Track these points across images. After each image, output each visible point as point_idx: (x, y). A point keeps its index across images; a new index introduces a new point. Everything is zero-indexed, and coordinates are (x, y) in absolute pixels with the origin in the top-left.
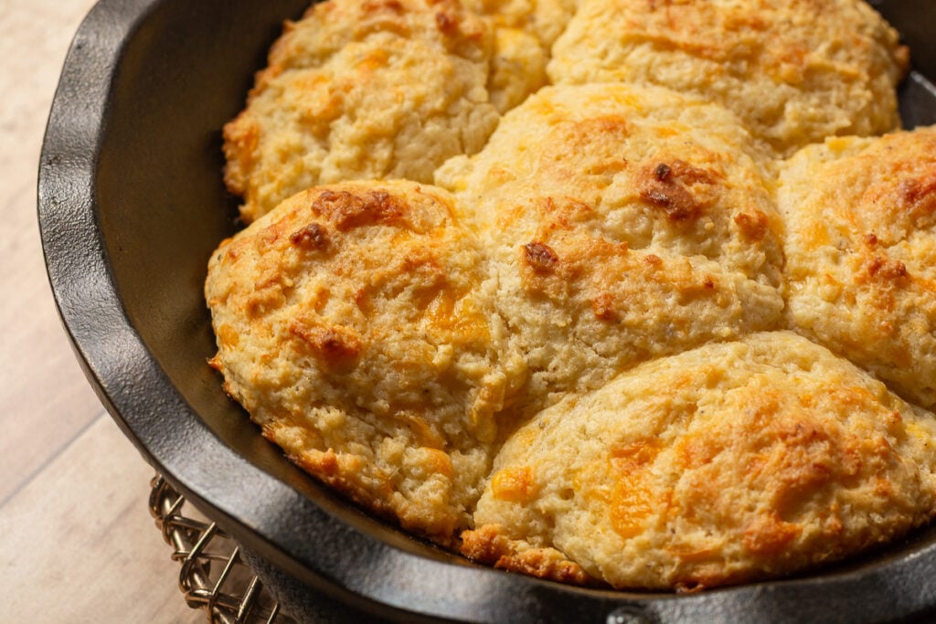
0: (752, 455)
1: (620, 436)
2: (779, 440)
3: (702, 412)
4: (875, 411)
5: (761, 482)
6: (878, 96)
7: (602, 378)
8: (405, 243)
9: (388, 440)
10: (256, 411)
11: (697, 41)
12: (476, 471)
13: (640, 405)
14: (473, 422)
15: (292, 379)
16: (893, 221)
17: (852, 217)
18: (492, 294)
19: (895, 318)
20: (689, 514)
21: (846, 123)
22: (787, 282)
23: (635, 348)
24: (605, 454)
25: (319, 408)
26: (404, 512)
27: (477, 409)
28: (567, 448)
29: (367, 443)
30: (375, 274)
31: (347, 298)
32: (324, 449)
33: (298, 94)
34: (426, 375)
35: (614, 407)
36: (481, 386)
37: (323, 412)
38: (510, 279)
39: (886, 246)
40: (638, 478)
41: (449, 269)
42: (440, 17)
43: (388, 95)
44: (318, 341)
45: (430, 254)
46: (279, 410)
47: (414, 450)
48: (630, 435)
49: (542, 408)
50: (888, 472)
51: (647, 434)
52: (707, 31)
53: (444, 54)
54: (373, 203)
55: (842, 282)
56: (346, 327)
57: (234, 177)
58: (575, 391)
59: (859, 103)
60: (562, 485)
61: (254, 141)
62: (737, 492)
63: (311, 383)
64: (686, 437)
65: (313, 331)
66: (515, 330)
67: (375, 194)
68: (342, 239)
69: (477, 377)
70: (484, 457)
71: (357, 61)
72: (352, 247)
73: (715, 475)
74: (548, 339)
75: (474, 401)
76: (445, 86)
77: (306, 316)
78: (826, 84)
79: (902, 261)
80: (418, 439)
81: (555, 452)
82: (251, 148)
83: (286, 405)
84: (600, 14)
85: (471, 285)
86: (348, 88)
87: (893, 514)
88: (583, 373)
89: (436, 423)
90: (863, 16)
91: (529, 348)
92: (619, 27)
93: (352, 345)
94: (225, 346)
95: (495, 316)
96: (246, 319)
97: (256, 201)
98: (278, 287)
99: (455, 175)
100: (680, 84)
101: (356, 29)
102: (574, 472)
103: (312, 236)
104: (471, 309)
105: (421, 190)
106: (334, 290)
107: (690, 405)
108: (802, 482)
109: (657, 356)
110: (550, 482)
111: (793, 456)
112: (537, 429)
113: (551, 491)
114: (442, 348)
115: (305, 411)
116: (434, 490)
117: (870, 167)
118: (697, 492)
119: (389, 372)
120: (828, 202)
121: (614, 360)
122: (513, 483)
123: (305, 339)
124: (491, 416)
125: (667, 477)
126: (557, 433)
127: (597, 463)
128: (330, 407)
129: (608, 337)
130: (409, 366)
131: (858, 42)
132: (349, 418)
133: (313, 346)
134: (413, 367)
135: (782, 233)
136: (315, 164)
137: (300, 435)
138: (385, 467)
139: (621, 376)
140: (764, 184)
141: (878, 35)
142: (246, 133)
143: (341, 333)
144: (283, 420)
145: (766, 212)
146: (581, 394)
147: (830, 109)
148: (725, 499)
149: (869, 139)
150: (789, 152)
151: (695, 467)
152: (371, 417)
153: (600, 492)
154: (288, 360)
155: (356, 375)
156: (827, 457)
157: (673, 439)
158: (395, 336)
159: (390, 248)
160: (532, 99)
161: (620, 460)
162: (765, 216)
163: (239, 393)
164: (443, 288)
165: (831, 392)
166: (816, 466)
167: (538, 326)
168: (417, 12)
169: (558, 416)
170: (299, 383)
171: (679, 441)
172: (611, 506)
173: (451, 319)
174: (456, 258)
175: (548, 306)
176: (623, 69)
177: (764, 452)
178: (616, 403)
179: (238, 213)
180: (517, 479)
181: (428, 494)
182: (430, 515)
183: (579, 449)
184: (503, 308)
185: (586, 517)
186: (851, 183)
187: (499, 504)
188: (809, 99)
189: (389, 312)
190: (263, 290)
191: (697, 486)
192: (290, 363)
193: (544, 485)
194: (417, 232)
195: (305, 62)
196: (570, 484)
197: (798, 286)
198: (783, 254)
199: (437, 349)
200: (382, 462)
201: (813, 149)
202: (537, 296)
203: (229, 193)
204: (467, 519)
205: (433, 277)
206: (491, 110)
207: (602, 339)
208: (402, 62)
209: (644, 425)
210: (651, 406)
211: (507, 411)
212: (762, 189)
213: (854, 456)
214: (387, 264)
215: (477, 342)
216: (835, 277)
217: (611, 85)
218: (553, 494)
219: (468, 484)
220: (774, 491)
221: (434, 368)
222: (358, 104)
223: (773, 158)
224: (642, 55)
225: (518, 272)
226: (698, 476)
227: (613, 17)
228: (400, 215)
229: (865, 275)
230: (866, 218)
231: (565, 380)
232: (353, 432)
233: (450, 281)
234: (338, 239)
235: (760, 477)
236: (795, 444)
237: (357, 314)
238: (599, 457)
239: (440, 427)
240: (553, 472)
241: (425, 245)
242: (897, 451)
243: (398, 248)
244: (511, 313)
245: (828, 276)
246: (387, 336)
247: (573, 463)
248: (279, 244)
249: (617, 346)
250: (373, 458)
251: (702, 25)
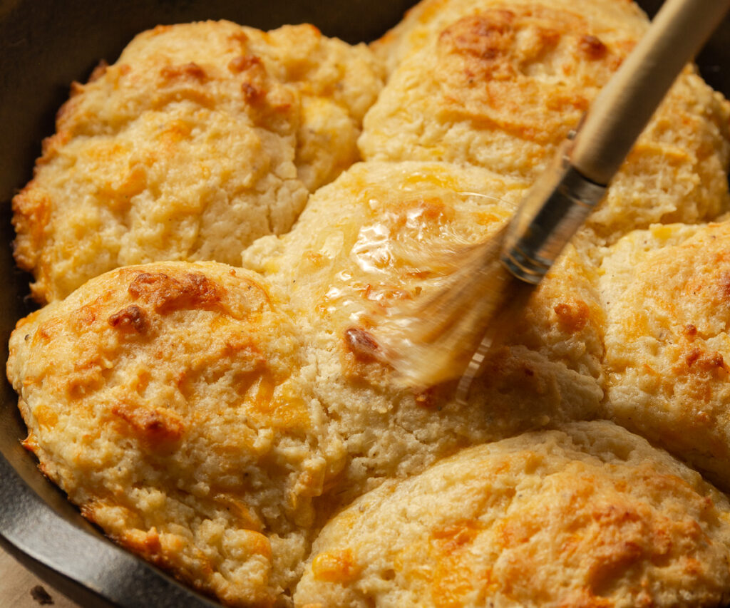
0: (568, 535)
1: (441, 518)
2: (593, 520)
3: (521, 496)
4: (688, 497)
5: (576, 559)
6: (706, 179)
7: (422, 464)
8: (224, 327)
9: (206, 521)
10: (75, 492)
11: (518, 120)
12: (294, 554)
13: (460, 489)
14: (292, 506)
15: (115, 459)
16: (713, 314)
17: (672, 308)
18: (311, 380)
19: (711, 408)
20: (508, 591)
21: (671, 208)
22: (607, 373)
23: (455, 435)
24: (426, 535)
25: (140, 488)
26: (225, 592)
27: (297, 493)
28: (388, 531)
29: (187, 524)
30: (197, 359)
31: (168, 380)
32: (146, 529)
33: (93, 166)
34: (245, 459)
35: (435, 490)
36: (301, 471)
37: (144, 492)
38: (329, 365)
39: (705, 338)
40: (458, 557)
41: (268, 355)
42: (246, 88)
43: (194, 170)
44: (142, 423)
45: (250, 339)
46: (101, 491)
47: (234, 532)
48: (451, 518)
49: (360, 494)
50: (697, 553)
51: (467, 516)
52: (528, 110)
53: (250, 126)
54: (191, 287)
55: (660, 372)
56: (168, 410)
57: (24, 252)
58: (394, 476)
59: (686, 187)
60: (383, 566)
61: (46, 215)
62: (553, 568)
63: (132, 463)
64: (505, 520)
65: (136, 412)
66: (334, 416)
67: (193, 276)
68: (162, 322)
69: (297, 461)
70: (302, 541)
71: (158, 132)
72: (172, 332)
73: (532, 552)
74: (369, 425)
75: (293, 486)
76: (252, 161)
77: (129, 397)
78: (652, 167)
79: (721, 352)
80: (237, 521)
81: (376, 535)
82: (43, 221)
83: (108, 485)
84: (416, 85)
85: (291, 369)
86: (151, 162)
87: (702, 591)
88: (403, 459)
89: (255, 506)
90: (693, 91)
91: (349, 435)
92: (436, 103)
93: (174, 427)
94: (43, 426)
95: (315, 402)
96: (65, 400)
97: (48, 278)
98: (98, 368)
99: (265, 256)
100: (501, 166)
101: (155, 97)
102: (396, 553)
103: (132, 318)
104: (290, 394)
105: (236, 274)
106: (155, 373)
107: (509, 489)
108: (614, 558)
109: (477, 443)
110: (371, 563)
111: (606, 535)
112: (357, 513)
113: (372, 572)
114: (262, 433)
115: (127, 492)
116: (253, 570)
117: (693, 257)
118: (514, 569)
119: (209, 455)
120: (650, 292)
121: (435, 446)
122: (334, 563)
123: (127, 420)
124: (310, 500)
125: (487, 557)
126: (379, 515)
127: (418, 544)
128: (151, 489)
129: (428, 424)
130: (229, 450)
131: (686, 122)
132: (169, 499)
133: (136, 427)
134: (233, 451)
135: (603, 323)
136: (114, 241)
137: (121, 515)
138: (205, 548)
139: (441, 461)
140: (585, 273)
141: (710, 111)
142: (37, 205)
143: (165, 416)
144: (104, 500)
145: (587, 302)
146: (401, 480)
147: (655, 194)
148: (542, 574)
149: (695, 227)
150: (612, 239)
151: (513, 546)
152: (191, 499)
153: (421, 572)
154: (109, 440)
155: (178, 458)
156: (639, 536)
157: (492, 521)
158: (216, 420)
159: (209, 333)
160: (345, 176)
161: (441, 541)
162: (586, 306)
163: (57, 474)
164: (263, 373)
165: (645, 478)
166: (628, 544)
167: (358, 413)
168: (221, 80)
169: (378, 500)
170: (121, 464)
171: (498, 523)
172: (432, 584)
173: (271, 404)
174: (276, 344)
175: (369, 392)
176: (440, 148)
177: (580, 533)
178: (437, 487)
179: (29, 291)
180: (339, 559)
181: (248, 575)
182: (250, 594)
183: (400, 530)
184: (323, 394)
185: (407, 596)
186: (674, 272)
187: (320, 585)
188: (633, 183)
189: (210, 397)
190: (83, 371)
191: (515, 562)
192: (112, 444)
193: (365, 566)
194: (234, 317)
195: (96, 128)
196: (391, 565)
197: (617, 377)
198: (603, 345)
199: (257, 433)
200: (202, 543)
201: (637, 235)
202: (357, 383)
203: (18, 269)
204: (285, 601)
205: (253, 362)
206: (299, 187)
207: (423, 426)
208: (205, 135)
209: (464, 508)
210: (471, 490)
211: (325, 496)
212: (583, 279)
213: (665, 536)
214: (207, 349)
215: (297, 427)
216: (654, 368)
217: (429, 164)
218: (374, 574)
219: (286, 566)
220: (588, 567)
221: (254, 451)
222: (162, 179)
223: (596, 245)
224: (459, 134)
225: (338, 359)
226: (516, 554)
227: (429, 90)
228: (218, 299)
229: (683, 365)
230: (687, 310)
231: (385, 465)
232: (173, 514)
233: (270, 366)
234: (157, 322)
235: (574, 555)
236: (608, 524)
237: (179, 397)
238: (421, 538)
239: (259, 510)
240: (374, 553)
241: (244, 329)
242: (708, 534)
243: (218, 332)
244: (331, 399)
245: (646, 366)
246: (208, 419)
247: (394, 544)
248: (97, 325)
249: (438, 433)
250: (193, 539)
251: (523, 104)
